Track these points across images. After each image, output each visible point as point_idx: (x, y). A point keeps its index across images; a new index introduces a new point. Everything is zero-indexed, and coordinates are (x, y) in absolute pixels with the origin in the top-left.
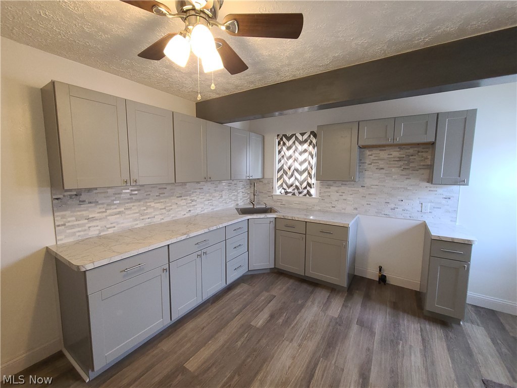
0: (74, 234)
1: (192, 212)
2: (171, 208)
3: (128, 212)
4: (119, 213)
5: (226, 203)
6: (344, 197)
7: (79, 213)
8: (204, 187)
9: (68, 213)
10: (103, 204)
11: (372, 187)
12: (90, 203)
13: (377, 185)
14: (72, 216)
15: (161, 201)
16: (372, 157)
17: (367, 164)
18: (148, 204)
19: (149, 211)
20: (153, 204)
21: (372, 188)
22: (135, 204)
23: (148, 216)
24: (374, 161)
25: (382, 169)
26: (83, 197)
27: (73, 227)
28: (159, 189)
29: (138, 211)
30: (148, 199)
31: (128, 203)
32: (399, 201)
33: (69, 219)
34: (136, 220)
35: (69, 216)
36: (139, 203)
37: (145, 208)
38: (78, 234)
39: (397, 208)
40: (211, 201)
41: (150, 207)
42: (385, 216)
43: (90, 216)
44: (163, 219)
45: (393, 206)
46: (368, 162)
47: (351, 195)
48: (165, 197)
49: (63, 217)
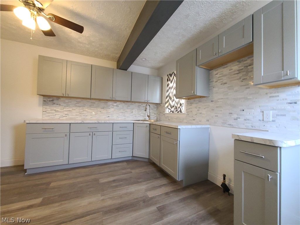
0: (49, 116)
1: (110, 117)
2: (97, 113)
3: (73, 111)
4: (69, 111)
5: (136, 116)
6: (200, 111)
7: (52, 108)
8: (119, 105)
9: (48, 107)
10: (62, 106)
11: (219, 100)
12: (57, 104)
13: (222, 99)
14: (49, 109)
15: (92, 108)
16: (218, 76)
17: (214, 82)
18: (84, 109)
19: (84, 112)
20: (87, 110)
21: (219, 102)
22: (77, 108)
23: (84, 115)
24: (220, 78)
25: (225, 83)
26: (54, 102)
27: (49, 113)
28: (91, 103)
29: (78, 111)
30: (85, 107)
31: (74, 107)
32: (241, 110)
33: (48, 110)
34: (77, 115)
35: (49, 108)
36: (79, 108)
37: (82, 111)
38: (51, 116)
39: (239, 118)
40: (124, 114)
41: (85, 111)
42: (230, 126)
43: (57, 110)
44: (92, 118)
45: (235, 116)
46: (215, 80)
47: (204, 109)
48: (94, 107)
49: (46, 108)
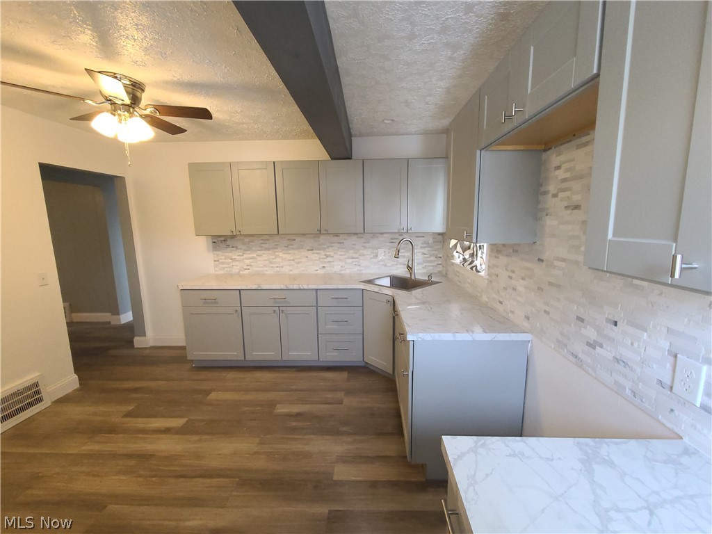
0: (224, 268)
1: (327, 269)
2: (300, 260)
3: (259, 258)
4: (252, 258)
5: (385, 265)
6: (514, 282)
7: (227, 254)
8: (345, 242)
9: (220, 253)
10: (241, 249)
11: (556, 263)
12: (233, 247)
13: (564, 260)
14: (222, 256)
15: (290, 252)
16: (561, 174)
17: (550, 195)
18: (277, 254)
19: (278, 260)
20: (281, 254)
21: (554, 267)
22: (265, 252)
23: (276, 265)
24: (566, 185)
25: (577, 207)
26: (228, 243)
27: (223, 263)
28: (288, 240)
29: (266, 259)
30: (277, 248)
31: (259, 250)
32: (608, 320)
33: (221, 257)
34: (265, 266)
36: (268, 252)
37: (273, 257)
38: (226, 269)
39: (601, 346)
40: (357, 260)
41: (278, 256)
42: (574, 360)
43: (233, 257)
44: (291, 270)
45: (591, 333)
46: (552, 188)
47: (523, 279)
48: (293, 249)
49: (218, 255)
